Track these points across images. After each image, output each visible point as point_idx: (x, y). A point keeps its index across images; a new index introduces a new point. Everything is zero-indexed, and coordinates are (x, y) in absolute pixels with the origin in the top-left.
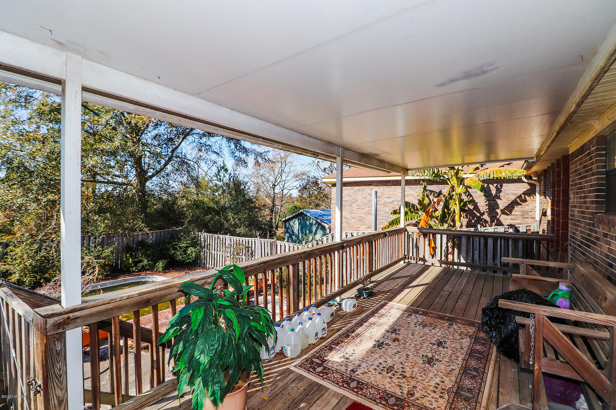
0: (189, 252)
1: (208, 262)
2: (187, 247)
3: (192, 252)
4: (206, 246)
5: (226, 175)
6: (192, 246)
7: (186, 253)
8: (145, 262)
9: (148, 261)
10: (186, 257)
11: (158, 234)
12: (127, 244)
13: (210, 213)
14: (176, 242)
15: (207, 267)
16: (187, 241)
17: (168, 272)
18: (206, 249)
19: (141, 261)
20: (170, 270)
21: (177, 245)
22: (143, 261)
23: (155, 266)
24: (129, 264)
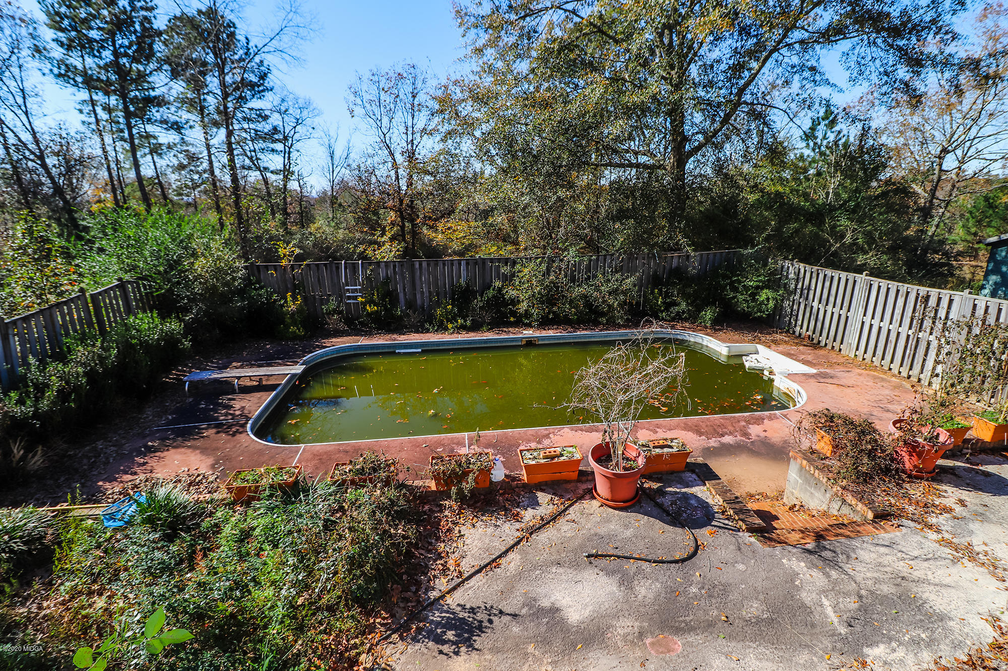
0: (763, 296)
1: (799, 323)
2: (757, 287)
3: (768, 299)
4: (799, 291)
5: (829, 134)
6: (768, 287)
7: (754, 300)
8: (684, 305)
9: (688, 304)
10: (754, 307)
11: (705, 257)
12: (655, 272)
13: (797, 220)
14: (738, 275)
15: (794, 332)
16: (759, 276)
17: (720, 330)
18: (797, 297)
19: (675, 304)
20: (722, 326)
21: (739, 282)
22: (678, 305)
23: (698, 315)
24: (658, 305)
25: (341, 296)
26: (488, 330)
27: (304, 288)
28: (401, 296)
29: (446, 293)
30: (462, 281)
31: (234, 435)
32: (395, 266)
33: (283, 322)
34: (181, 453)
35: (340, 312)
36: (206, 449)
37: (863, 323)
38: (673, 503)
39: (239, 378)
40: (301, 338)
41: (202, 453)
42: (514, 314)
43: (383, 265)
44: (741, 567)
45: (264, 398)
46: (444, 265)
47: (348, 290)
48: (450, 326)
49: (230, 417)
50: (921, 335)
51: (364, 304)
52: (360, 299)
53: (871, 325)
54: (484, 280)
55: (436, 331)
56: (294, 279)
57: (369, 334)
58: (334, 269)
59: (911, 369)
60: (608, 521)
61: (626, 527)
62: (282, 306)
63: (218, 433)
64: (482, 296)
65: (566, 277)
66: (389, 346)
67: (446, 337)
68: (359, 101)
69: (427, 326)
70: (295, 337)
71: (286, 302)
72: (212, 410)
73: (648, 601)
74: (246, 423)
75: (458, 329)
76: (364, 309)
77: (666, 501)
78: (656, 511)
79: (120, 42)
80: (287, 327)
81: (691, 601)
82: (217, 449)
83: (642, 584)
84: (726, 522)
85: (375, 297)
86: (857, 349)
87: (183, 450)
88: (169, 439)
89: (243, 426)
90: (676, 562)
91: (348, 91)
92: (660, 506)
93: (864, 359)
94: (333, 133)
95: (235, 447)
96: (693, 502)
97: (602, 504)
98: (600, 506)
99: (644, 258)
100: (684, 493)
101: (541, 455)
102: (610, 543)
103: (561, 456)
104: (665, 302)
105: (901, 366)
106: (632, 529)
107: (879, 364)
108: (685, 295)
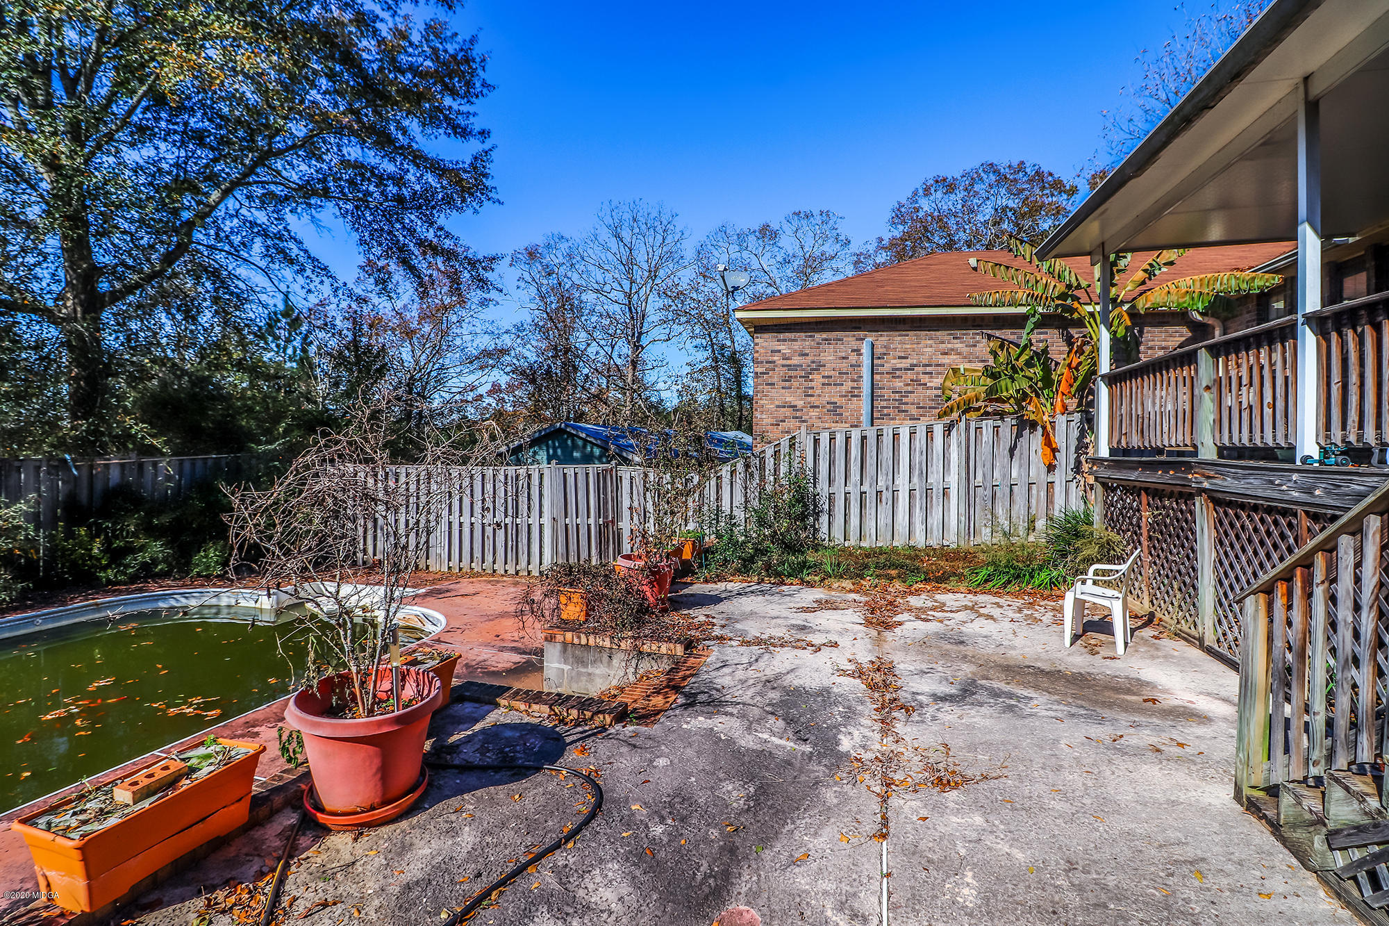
8: (154, 548)
9: (164, 546)
12: (72, 497)
22: (142, 548)
23: (188, 563)
24: (91, 557)
37: (450, 523)
38: (483, 751)
44: (662, 762)
50: (519, 521)
53: (461, 524)
59: (517, 564)
60: (405, 848)
61: (452, 832)
73: (632, 900)
77: (469, 754)
78: (472, 779)
81: (675, 844)
83: (591, 886)
84: (580, 729)
86: (449, 560)
90: (592, 816)
92: (467, 768)
93: (460, 569)
96: (508, 734)
97: (360, 829)
98: (356, 840)
99: (38, 468)
100: (483, 731)
101: (122, 795)
102: (457, 879)
103: (193, 770)
104: (107, 549)
105: (506, 563)
106: (467, 829)
107: (480, 571)
108: (151, 531)
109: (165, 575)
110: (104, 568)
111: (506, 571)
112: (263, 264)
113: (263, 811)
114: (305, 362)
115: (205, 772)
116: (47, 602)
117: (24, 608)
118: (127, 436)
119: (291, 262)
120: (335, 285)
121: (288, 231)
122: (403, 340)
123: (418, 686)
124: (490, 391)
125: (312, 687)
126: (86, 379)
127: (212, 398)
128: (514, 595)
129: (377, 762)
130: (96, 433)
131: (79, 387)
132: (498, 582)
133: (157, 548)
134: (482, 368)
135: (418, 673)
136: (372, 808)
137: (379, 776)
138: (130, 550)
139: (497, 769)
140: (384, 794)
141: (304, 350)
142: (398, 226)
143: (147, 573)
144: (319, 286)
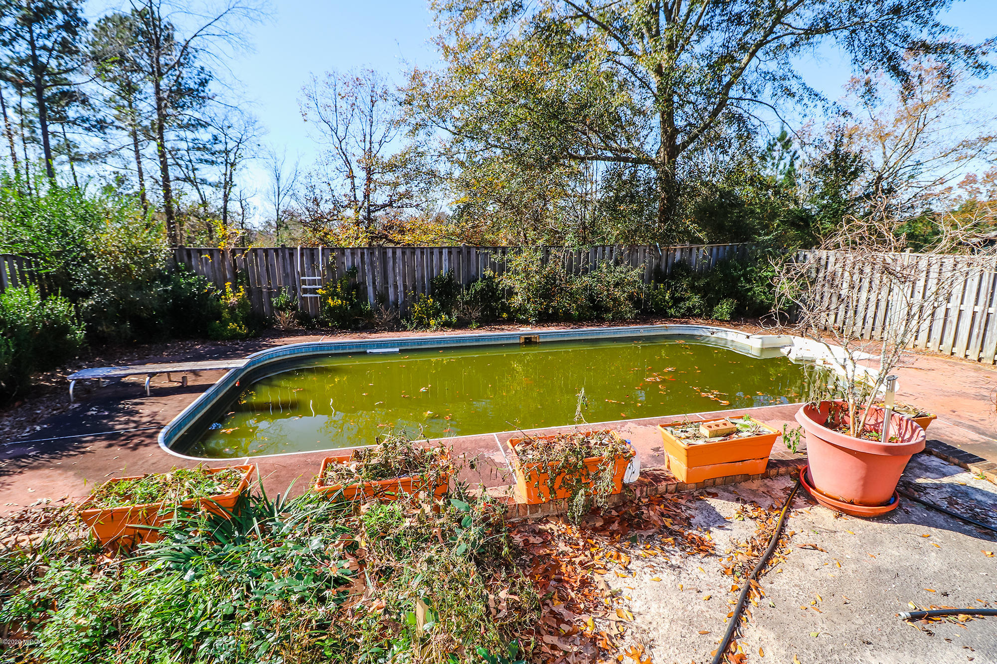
9: (700, 299)
10: (773, 299)
11: (708, 250)
12: (657, 266)
19: (684, 299)
22: (689, 299)
23: (711, 310)
24: (665, 301)
25: (295, 289)
26: (478, 327)
27: (248, 279)
28: (370, 290)
29: (423, 287)
30: (443, 272)
31: (135, 448)
32: (362, 254)
33: (219, 316)
34: (41, 477)
35: (294, 308)
36: (87, 468)
37: (911, 305)
38: (951, 501)
39: (152, 375)
40: (243, 338)
41: (78, 475)
42: (506, 308)
43: (348, 252)
45: (188, 401)
46: (422, 253)
47: (304, 282)
48: (432, 322)
49: (133, 425)
50: (991, 310)
51: (325, 297)
52: (320, 291)
54: (469, 271)
55: (416, 328)
56: (235, 267)
57: (331, 332)
58: (287, 255)
59: (981, 351)
60: (876, 542)
61: (919, 550)
62: (218, 298)
63: (110, 446)
64: (468, 289)
65: (563, 268)
66: (359, 345)
67: (428, 335)
68: (313, 104)
69: (404, 322)
70: (235, 336)
71: (224, 293)
72: (105, 417)
74: (157, 432)
75: (443, 326)
76: (324, 303)
79: (38, 31)
80: (225, 324)
82: (103, 469)
85: (339, 290)
87: (47, 471)
88: (28, 457)
89: (152, 436)
91: (301, 92)
93: (915, 346)
94: (279, 156)
95: (135, 464)
97: (841, 512)
98: (837, 517)
99: (645, 250)
100: (951, 485)
101: (704, 431)
102: (923, 586)
103: (738, 431)
104: (672, 297)
105: (967, 348)
106: (933, 554)
107: (936, 350)
108: (694, 289)
109: (699, 316)
110: (670, 308)
111: (966, 356)
112: (772, 103)
113: (773, 472)
114: (790, 174)
115: (745, 435)
116: (645, 322)
117: (637, 323)
118: (686, 232)
119: (793, 95)
120: (826, 106)
121: (791, 71)
122: (876, 143)
123: (900, 429)
124: (963, 182)
125: (815, 404)
126: (668, 199)
127: (732, 206)
128: (975, 380)
129: (861, 473)
130: (671, 230)
131: (664, 204)
132: (956, 364)
133: (696, 300)
134: (958, 159)
135: (901, 419)
136: (852, 503)
137: (862, 483)
138: (682, 299)
139: (966, 522)
140: (862, 497)
141: (792, 164)
142: (890, 36)
143: (690, 314)
144: (814, 110)
